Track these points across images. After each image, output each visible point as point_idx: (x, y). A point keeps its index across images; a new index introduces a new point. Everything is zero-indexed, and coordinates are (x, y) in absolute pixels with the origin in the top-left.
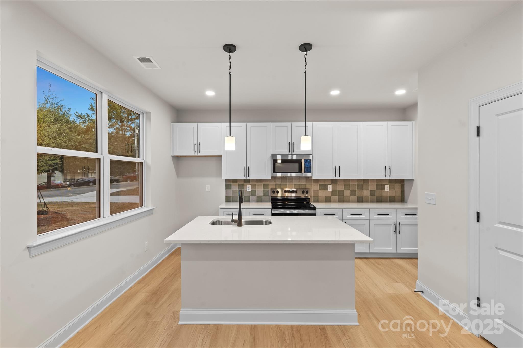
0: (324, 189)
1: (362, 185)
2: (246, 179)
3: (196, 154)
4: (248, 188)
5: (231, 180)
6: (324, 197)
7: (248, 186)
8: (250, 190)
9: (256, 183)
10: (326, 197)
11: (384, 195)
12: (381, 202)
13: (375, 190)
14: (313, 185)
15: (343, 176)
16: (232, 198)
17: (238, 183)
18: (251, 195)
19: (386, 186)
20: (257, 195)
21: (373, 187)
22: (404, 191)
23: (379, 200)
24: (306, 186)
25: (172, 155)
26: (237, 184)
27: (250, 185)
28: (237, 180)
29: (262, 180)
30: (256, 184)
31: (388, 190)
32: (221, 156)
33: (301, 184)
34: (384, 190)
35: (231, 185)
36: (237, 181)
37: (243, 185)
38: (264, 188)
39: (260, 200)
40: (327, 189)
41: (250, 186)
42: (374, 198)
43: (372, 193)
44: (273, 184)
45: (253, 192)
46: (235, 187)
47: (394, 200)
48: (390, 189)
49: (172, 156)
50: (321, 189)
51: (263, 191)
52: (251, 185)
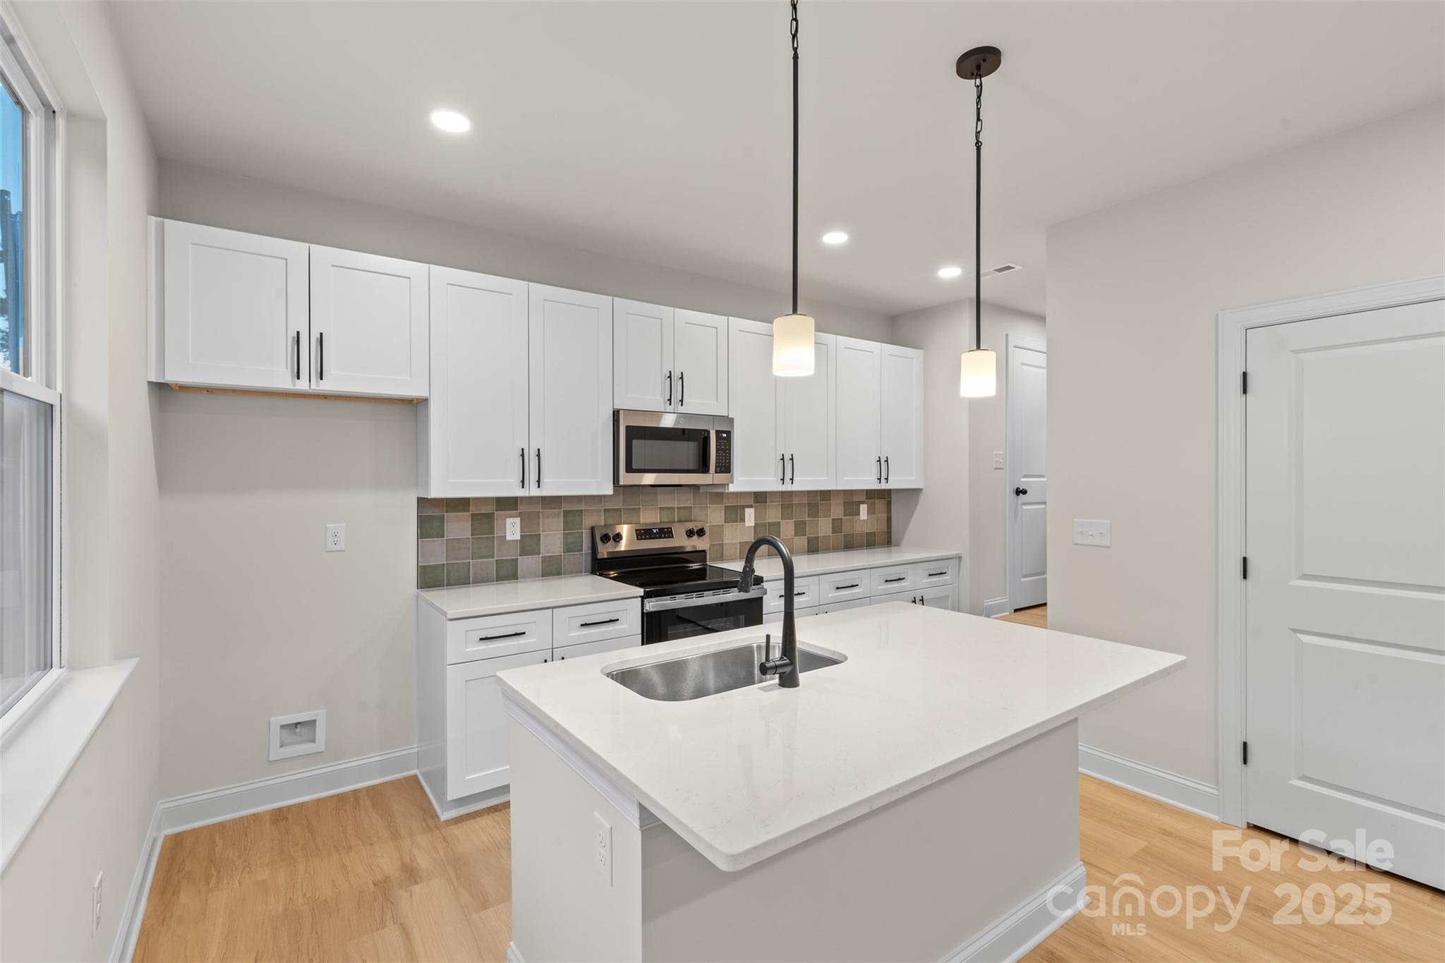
0: (737, 522)
1: (817, 505)
2: (527, 495)
3: (302, 385)
4: (512, 529)
5: (443, 499)
6: (736, 543)
7: (509, 521)
8: (518, 537)
9: (539, 508)
10: (740, 543)
11: (858, 529)
12: (853, 547)
13: (841, 519)
14: (709, 510)
15: (804, 482)
16: (448, 570)
17: (473, 510)
18: (523, 553)
19: (861, 505)
20: (544, 553)
21: (837, 511)
22: (891, 517)
23: (850, 545)
24: (691, 515)
25: (153, 380)
26: (466, 515)
27: (517, 517)
28: (468, 499)
29: (560, 497)
30: (539, 512)
31: (866, 518)
32: (425, 401)
33: (679, 508)
34: (857, 517)
35: (442, 519)
36: (469, 505)
37: (490, 517)
38: (567, 525)
39: (552, 569)
40: (743, 520)
41: (518, 520)
42: (840, 538)
43: (837, 526)
44: (598, 511)
45: (529, 544)
46: (459, 527)
47: (875, 540)
48: (868, 514)
49: (150, 383)
50: (729, 522)
51: (566, 535)
52: (520, 515)
